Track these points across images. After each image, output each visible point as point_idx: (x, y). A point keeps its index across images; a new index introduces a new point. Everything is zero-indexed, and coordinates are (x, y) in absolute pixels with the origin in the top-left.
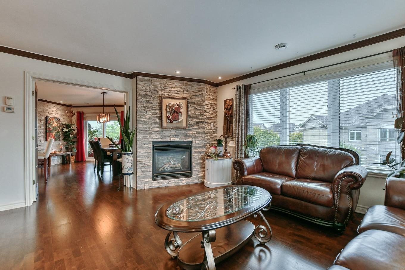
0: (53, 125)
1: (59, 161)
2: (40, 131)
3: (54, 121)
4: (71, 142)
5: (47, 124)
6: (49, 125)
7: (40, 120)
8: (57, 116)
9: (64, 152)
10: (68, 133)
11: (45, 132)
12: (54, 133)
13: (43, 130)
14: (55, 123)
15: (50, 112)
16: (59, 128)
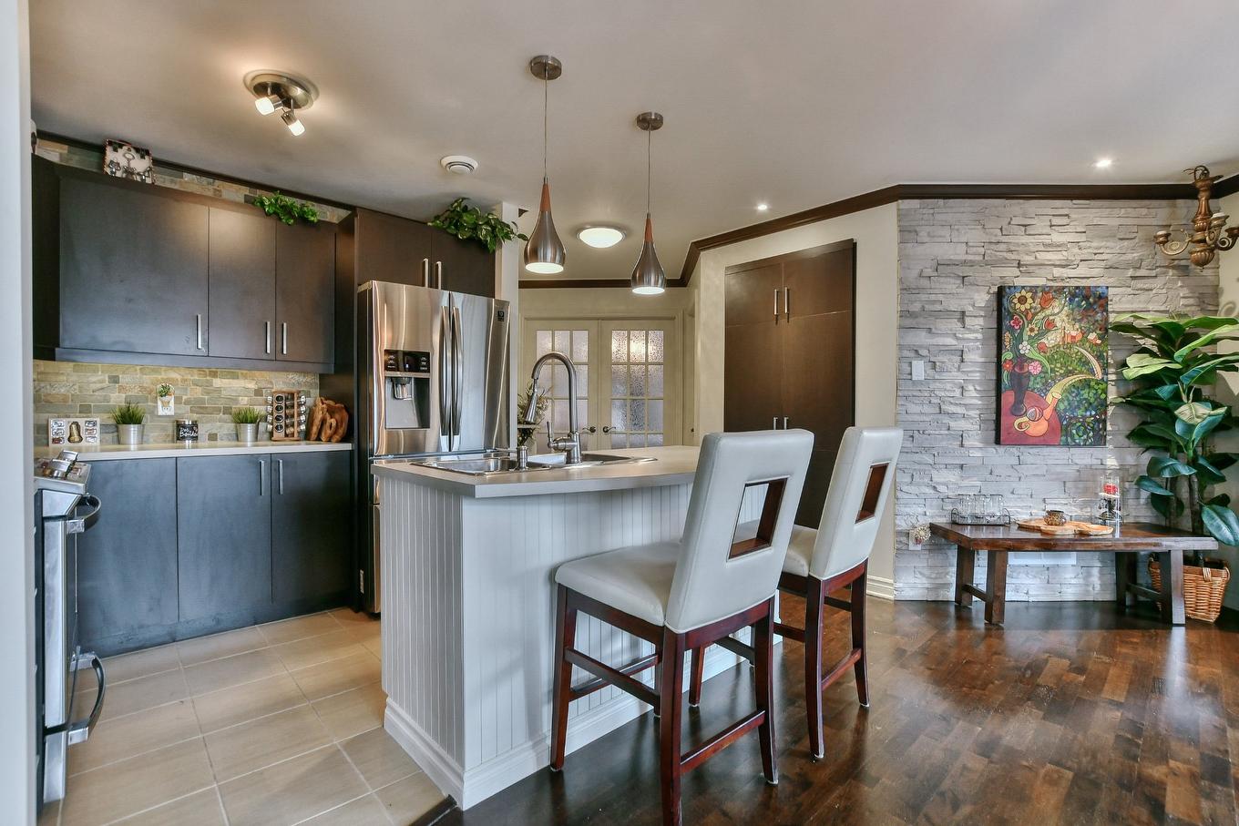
0: (1051, 340)
1: (1096, 579)
2: (960, 378)
3: (1060, 312)
4: (1193, 463)
5: (1007, 336)
6: (1020, 340)
7: (963, 313)
8: (1088, 274)
9: (1125, 527)
10: (1165, 391)
11: (993, 385)
12: (1055, 394)
13: (977, 376)
14: (1063, 324)
15: (1027, 259)
16: (1099, 357)
